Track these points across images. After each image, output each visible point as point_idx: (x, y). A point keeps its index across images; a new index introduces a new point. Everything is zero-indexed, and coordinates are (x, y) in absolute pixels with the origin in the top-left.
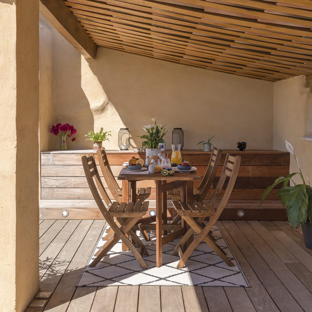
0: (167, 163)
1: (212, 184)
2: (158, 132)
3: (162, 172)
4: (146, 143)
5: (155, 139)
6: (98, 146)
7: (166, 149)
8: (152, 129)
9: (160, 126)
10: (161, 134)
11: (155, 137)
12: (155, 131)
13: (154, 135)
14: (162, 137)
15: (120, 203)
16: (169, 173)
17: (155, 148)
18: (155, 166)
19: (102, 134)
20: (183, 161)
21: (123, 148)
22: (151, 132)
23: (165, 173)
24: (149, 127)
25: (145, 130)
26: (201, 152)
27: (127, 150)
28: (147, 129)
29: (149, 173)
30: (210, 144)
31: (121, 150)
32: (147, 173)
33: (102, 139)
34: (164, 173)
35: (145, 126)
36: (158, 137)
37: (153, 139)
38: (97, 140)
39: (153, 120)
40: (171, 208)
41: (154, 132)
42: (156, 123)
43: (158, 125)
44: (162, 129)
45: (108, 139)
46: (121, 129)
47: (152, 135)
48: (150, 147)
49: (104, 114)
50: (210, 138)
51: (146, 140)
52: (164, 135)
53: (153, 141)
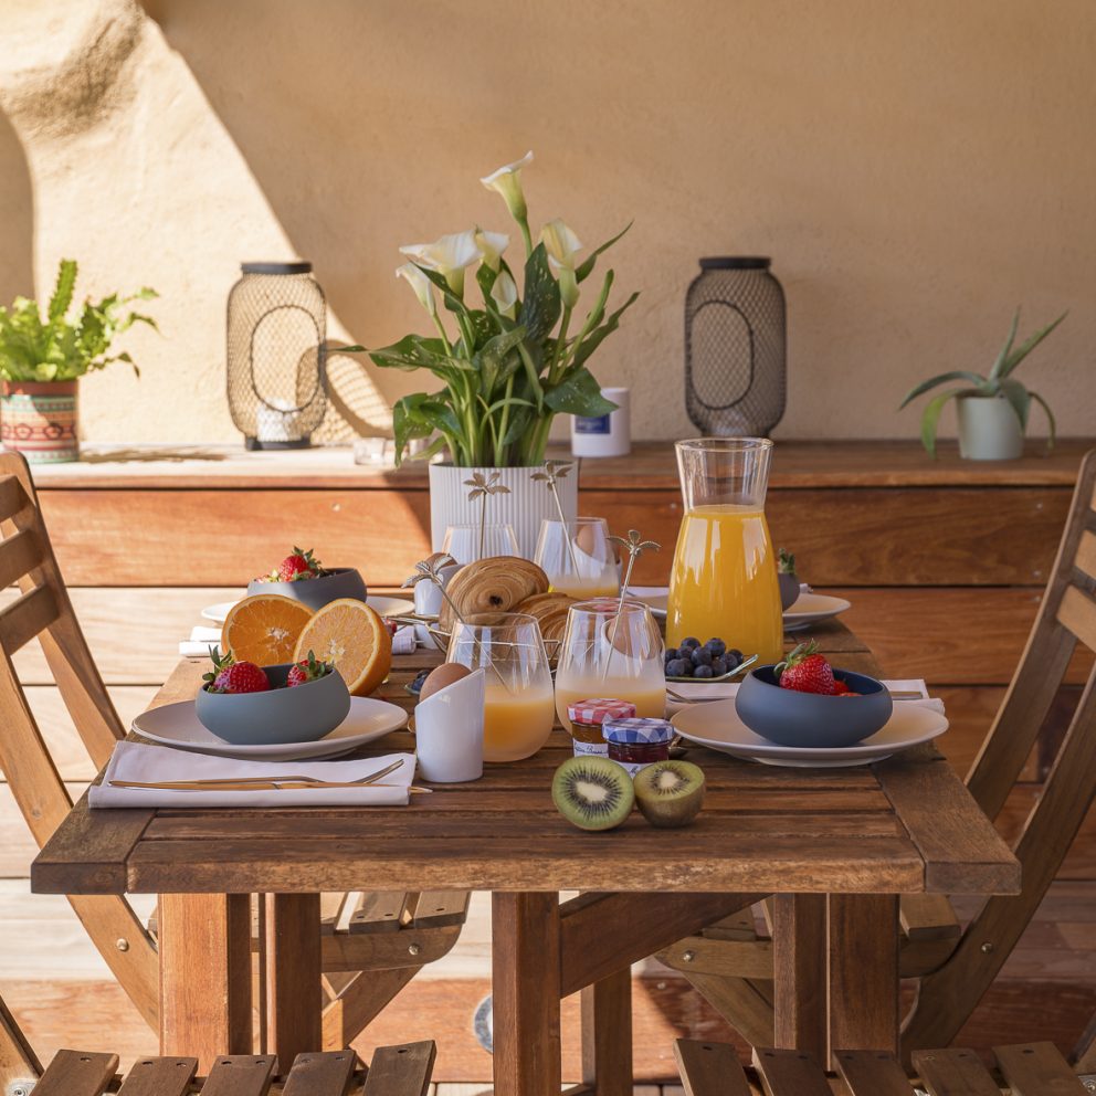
0: (624, 646)
1: (1036, 747)
2: (544, 300)
3: (558, 790)
4: (426, 407)
5: (521, 373)
6: (38, 420)
7: (636, 435)
8: (487, 277)
9: (566, 246)
10: (576, 327)
11: (513, 351)
12: (511, 294)
13: (504, 340)
14: (586, 350)
15: (124, 1070)
16: (639, 804)
17: (515, 458)
18: (494, 697)
19: (73, 318)
20: (788, 600)
21: (270, 430)
22: (474, 299)
23: (594, 793)
24: (459, 253)
25: (419, 284)
26: (935, 464)
27: (303, 443)
28: (436, 278)
29: (420, 779)
30: (1017, 400)
31: (255, 445)
32: (392, 780)
33: (74, 359)
34: (582, 802)
35: (416, 250)
36: (545, 349)
37: (491, 377)
38: (25, 371)
39: (498, 182)
40: (670, 981)
41: (506, 309)
42: (522, 216)
43: (544, 236)
44: (581, 274)
45: (125, 357)
46: (249, 270)
47: (483, 330)
48: (470, 448)
49: (98, 139)
50: (1020, 344)
51: (429, 383)
52: (603, 327)
53: (498, 394)
